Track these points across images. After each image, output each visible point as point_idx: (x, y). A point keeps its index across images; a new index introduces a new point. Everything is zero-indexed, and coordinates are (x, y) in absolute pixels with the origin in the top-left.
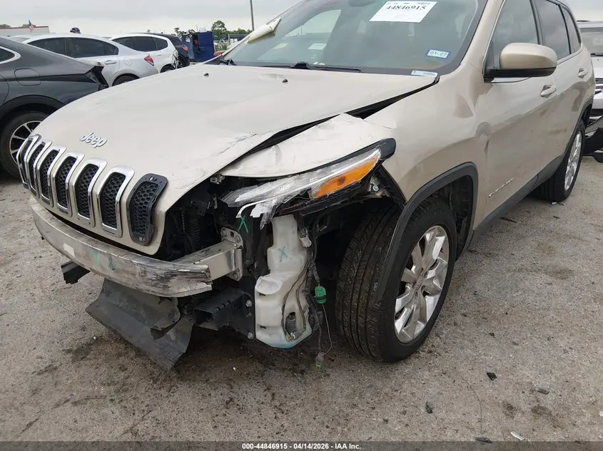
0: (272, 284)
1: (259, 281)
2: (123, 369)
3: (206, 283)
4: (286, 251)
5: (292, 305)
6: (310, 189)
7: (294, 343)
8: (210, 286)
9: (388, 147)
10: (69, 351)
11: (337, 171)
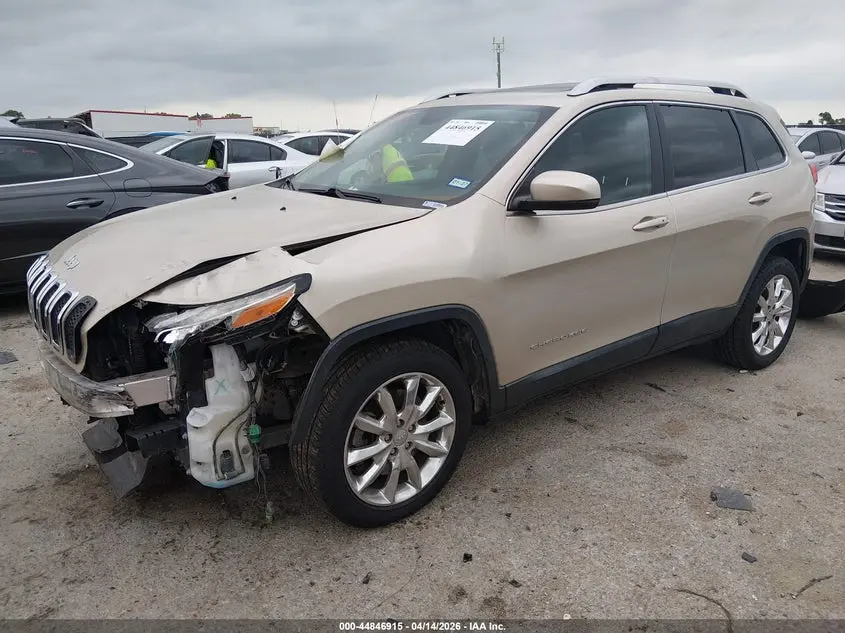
0: (203, 417)
1: (191, 412)
2: (94, 498)
3: (129, 407)
4: (226, 384)
5: (227, 441)
6: (230, 318)
7: (224, 484)
8: (132, 410)
9: (304, 282)
10: (57, 475)
11: (254, 302)
